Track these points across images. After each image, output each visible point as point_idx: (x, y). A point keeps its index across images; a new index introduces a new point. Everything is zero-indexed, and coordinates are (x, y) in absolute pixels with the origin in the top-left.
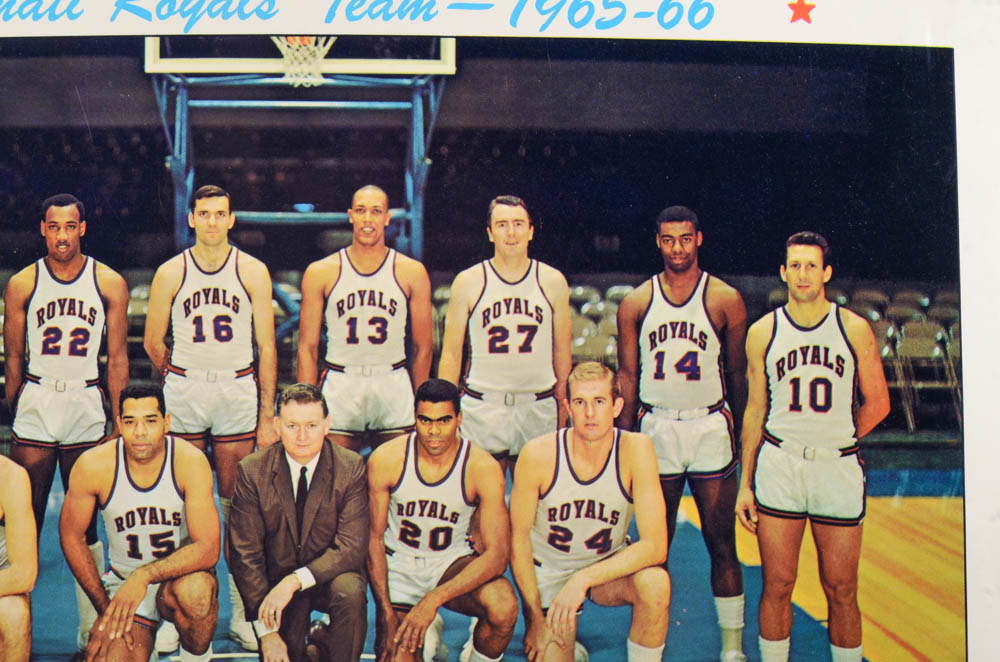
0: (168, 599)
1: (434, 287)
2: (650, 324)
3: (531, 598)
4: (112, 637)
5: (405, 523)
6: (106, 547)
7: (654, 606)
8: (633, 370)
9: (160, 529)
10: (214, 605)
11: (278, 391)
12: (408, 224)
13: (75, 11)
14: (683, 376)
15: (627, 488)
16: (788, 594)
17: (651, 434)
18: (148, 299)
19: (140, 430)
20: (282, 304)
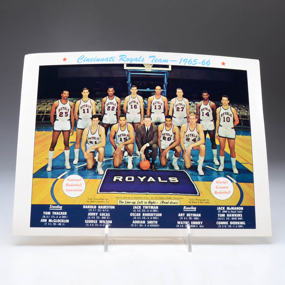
0: (126, 148)
1: (168, 101)
2: (201, 108)
3: (183, 149)
4: (117, 153)
5: (164, 136)
6: (117, 140)
7: (203, 150)
8: (199, 114)
9: (125, 137)
10: (133, 149)
11: (144, 116)
12: (164, 92)
13: (113, 60)
14: (207, 116)
15: (198, 132)
16: (224, 149)
17: (202, 124)
18: (124, 102)
19: (122, 122)
20: (145, 103)
